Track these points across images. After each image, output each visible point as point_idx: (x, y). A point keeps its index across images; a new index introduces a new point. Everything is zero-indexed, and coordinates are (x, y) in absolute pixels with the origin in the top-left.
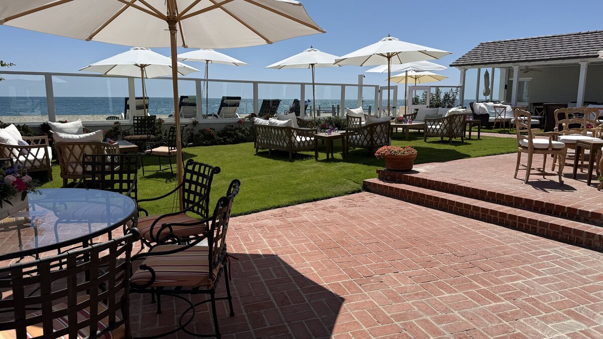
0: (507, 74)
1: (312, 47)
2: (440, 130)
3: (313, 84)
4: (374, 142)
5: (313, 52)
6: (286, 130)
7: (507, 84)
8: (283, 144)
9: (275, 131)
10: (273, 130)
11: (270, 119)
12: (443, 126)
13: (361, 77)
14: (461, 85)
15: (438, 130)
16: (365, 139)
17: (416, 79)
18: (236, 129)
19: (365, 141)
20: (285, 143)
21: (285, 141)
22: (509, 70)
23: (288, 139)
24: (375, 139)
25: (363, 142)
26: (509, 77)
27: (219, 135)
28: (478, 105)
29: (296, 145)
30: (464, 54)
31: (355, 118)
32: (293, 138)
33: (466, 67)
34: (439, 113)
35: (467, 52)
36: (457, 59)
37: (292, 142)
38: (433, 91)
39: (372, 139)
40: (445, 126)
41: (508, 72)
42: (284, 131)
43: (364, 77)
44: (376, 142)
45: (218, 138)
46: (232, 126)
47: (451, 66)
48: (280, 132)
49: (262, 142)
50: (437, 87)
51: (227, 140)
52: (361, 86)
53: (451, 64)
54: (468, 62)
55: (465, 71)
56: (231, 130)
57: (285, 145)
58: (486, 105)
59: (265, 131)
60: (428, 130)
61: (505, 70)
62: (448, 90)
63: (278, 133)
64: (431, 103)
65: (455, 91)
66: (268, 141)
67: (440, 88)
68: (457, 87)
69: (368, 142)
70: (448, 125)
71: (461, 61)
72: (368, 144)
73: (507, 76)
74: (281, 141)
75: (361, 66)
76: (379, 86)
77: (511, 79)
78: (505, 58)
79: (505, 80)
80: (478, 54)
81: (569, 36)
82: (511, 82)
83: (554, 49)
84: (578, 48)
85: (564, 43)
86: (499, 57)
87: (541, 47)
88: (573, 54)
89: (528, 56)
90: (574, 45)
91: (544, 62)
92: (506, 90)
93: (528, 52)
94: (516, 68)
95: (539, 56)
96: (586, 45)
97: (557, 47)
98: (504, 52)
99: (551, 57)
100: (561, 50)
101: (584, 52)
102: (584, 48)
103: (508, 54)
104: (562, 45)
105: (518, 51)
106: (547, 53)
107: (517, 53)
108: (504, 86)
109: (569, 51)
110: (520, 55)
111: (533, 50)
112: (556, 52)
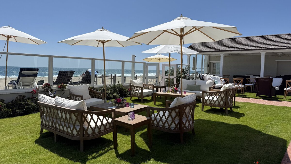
0: (209, 59)
1: (103, 28)
2: (217, 102)
3: (104, 60)
4: (183, 126)
5: (104, 31)
6: (76, 114)
7: (208, 64)
8: (72, 131)
9: (62, 113)
10: (59, 112)
11: (57, 97)
12: (220, 98)
13: (134, 57)
15: (215, 102)
16: (173, 121)
17: (159, 60)
18: (29, 98)
19: (173, 124)
20: (75, 130)
21: (74, 128)
23: (79, 124)
24: (184, 122)
25: (170, 126)
27: (8, 106)
29: (90, 132)
31: (137, 87)
32: (86, 124)
34: (197, 84)
37: (84, 129)
39: (181, 122)
40: (222, 98)
41: (209, 57)
42: (73, 116)
44: (185, 125)
45: (6, 109)
46: (24, 96)
48: (68, 116)
49: (47, 123)
51: (17, 111)
52: (133, 62)
56: (23, 100)
57: (75, 132)
59: (51, 111)
60: (205, 101)
61: (207, 56)
63: (66, 117)
66: (54, 124)
69: (176, 125)
70: (224, 98)
72: (176, 127)
73: (209, 60)
74: (69, 127)
75: (148, 44)
76: (146, 63)
77: (210, 61)
78: (215, 49)
79: (207, 61)
80: (197, 47)
81: (248, 38)
82: (210, 63)
83: (243, 44)
84: (258, 44)
85: (247, 41)
86: (211, 48)
87: (234, 43)
88: (257, 47)
89: (229, 48)
90: (254, 43)
91: (240, 51)
92: (208, 67)
93: (228, 46)
94: (222, 55)
95: (236, 48)
96: (262, 43)
97: (245, 44)
98: (213, 46)
99: (245, 49)
100: (248, 45)
101: (263, 47)
102: (261, 44)
103: (216, 47)
104: (247, 42)
105: (221, 45)
106: (240, 47)
107: (221, 46)
108: (207, 65)
109: (254, 46)
110: (224, 47)
111: (230, 45)
112: (245, 46)
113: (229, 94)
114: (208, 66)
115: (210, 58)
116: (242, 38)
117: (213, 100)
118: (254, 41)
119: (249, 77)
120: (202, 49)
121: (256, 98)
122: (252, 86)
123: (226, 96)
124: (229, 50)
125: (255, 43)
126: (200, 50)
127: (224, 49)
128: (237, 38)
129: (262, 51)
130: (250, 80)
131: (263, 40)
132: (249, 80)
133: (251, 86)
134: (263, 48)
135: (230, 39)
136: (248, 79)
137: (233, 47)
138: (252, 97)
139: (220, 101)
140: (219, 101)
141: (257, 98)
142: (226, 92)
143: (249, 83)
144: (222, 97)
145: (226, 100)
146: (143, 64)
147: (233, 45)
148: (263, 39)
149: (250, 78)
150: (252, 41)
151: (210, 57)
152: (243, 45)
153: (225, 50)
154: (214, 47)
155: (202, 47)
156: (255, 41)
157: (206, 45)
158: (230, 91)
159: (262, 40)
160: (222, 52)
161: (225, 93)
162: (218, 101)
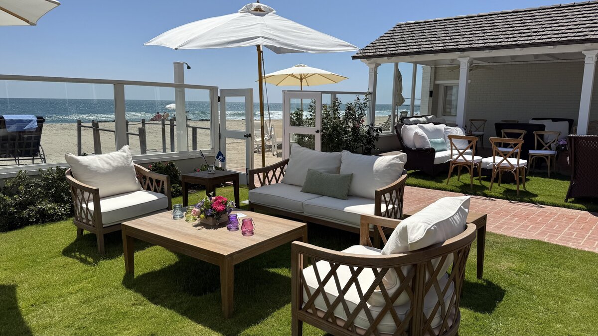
0: (433, 75)
7: (432, 89)
12: (378, 299)
13: (181, 67)
14: (371, 90)
15: (351, 314)
17: (301, 79)
22: (436, 68)
26: (435, 79)
28: (411, 129)
30: (373, 41)
33: (379, 60)
35: (378, 38)
36: (364, 47)
38: (327, 100)
40: (390, 299)
41: (433, 71)
43: (189, 68)
47: (354, 58)
50: (334, 94)
53: (355, 54)
54: (382, 51)
55: (376, 67)
58: (422, 128)
61: (428, 68)
62: (352, 99)
64: (323, 123)
65: (363, 102)
67: (338, 96)
68: (366, 94)
71: (371, 51)
73: (433, 78)
76: (217, 88)
77: (437, 82)
78: (446, 44)
79: (429, 82)
80: (396, 40)
81: (543, 11)
82: (437, 86)
83: (528, 29)
84: (577, 27)
85: (541, 20)
86: (433, 42)
87: (502, 26)
88: (574, 34)
89: (486, 41)
90: (562, 22)
91: (519, 49)
92: (431, 99)
93: (483, 35)
94: (464, 62)
95: (507, 40)
96: (588, 22)
97: (533, 27)
98: (440, 36)
99: (533, 41)
100: (543, 30)
101: (593, 33)
102: (587, 26)
103: (448, 38)
104: (541, 23)
105: (464, 33)
106: (520, 35)
107: (463, 36)
108: (429, 93)
109: (562, 31)
110: (471, 39)
111: (489, 31)
112: (535, 34)
113: (434, 274)
114: (431, 94)
115: (435, 73)
116: (525, 11)
117: (341, 299)
118: (562, 18)
119: (542, 127)
120: (408, 46)
121: (564, 206)
122: (552, 156)
123: (413, 289)
124: (486, 45)
125: (567, 24)
126: (403, 48)
127: (471, 44)
128: (513, 12)
129: (588, 45)
130: (545, 137)
131: (591, 15)
132: (542, 136)
133: (547, 157)
134: (592, 37)
135: (490, 17)
136: (539, 135)
137: (498, 38)
138: (550, 200)
139: (381, 316)
140: (375, 313)
141: (568, 207)
142: (415, 266)
143: (540, 147)
144: (391, 292)
145: (412, 310)
146: (208, 91)
147: (499, 32)
148: (592, 11)
149: (544, 130)
150: (556, 18)
151: (436, 71)
152: (530, 31)
153: (472, 46)
154: (443, 38)
155: (410, 41)
156: (565, 18)
157: (421, 34)
158: (435, 262)
159: (589, 15)
160: (466, 53)
161: (408, 273)
162: (368, 312)
